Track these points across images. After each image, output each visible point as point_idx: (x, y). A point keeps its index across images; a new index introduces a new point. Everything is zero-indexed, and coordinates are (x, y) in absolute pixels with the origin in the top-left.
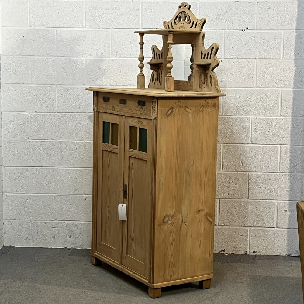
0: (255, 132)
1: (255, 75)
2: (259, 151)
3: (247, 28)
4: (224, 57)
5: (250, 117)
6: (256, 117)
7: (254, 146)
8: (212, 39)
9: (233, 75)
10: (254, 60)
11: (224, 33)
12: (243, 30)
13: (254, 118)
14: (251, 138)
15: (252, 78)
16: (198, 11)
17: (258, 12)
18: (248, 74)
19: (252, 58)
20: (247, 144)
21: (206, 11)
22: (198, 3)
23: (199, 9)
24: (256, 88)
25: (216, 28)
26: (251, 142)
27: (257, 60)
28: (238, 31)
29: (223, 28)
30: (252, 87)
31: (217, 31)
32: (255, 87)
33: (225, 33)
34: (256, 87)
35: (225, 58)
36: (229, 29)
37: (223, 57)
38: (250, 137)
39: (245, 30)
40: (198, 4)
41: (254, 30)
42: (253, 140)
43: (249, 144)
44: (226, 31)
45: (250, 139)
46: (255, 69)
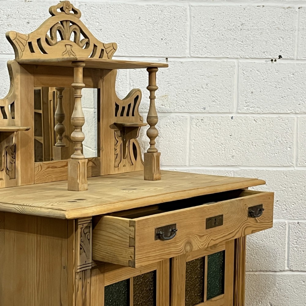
0: (295, 249)
1: (295, 143)
2: (303, 283)
3: (280, 57)
4: (237, 109)
5: (286, 221)
6: (296, 222)
7: (293, 275)
8: (215, 75)
9: (254, 144)
10: (292, 116)
11: (236, 64)
12: (272, 60)
13: (294, 224)
14: (288, 260)
15: (289, 149)
16: (188, 23)
17: (301, 28)
18: (282, 142)
19: (289, 112)
20: (281, 271)
21: (202, 23)
22: (189, 8)
23: (191, 20)
24: (296, 168)
25: (221, 56)
26: (288, 267)
27: (299, 116)
28: (263, 61)
29: (236, 56)
30: (289, 165)
31: (224, 61)
32: (295, 166)
33: (239, 66)
34: (297, 166)
35: (240, 112)
36: (247, 57)
37: (235, 110)
38: (286, 258)
39: (275, 60)
40: (188, 11)
41: (293, 59)
42: (292, 263)
43: (284, 271)
44: (241, 61)
45: (286, 262)
46: (295, 132)
